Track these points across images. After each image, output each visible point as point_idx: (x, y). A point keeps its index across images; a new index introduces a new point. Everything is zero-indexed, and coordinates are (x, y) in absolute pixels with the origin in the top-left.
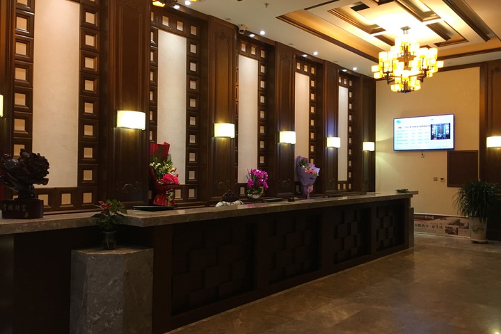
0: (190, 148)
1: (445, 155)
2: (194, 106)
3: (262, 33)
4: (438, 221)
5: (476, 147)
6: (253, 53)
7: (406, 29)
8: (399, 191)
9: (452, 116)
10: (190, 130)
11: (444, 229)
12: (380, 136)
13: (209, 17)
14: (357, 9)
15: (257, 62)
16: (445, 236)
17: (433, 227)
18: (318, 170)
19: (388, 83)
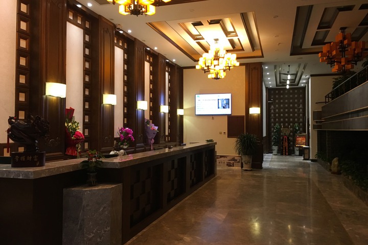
0: (86, 113)
1: (226, 118)
2: (88, 81)
3: (129, 31)
4: (222, 159)
5: (244, 114)
6: (121, 44)
7: (216, 40)
8: (208, 141)
9: (230, 94)
10: (86, 99)
11: (226, 163)
12: (186, 105)
13: (100, 16)
14: (195, 24)
15: (122, 50)
16: (226, 168)
17: (219, 163)
18: (156, 128)
19: (205, 72)
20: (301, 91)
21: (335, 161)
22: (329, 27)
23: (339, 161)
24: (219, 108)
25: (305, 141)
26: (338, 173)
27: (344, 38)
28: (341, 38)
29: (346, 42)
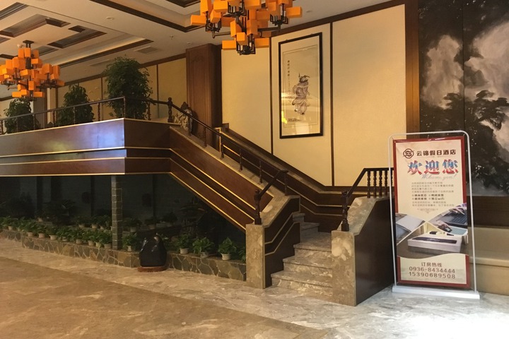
22: (12, 36)
27: (33, 56)
28: (28, 55)
29: (35, 61)
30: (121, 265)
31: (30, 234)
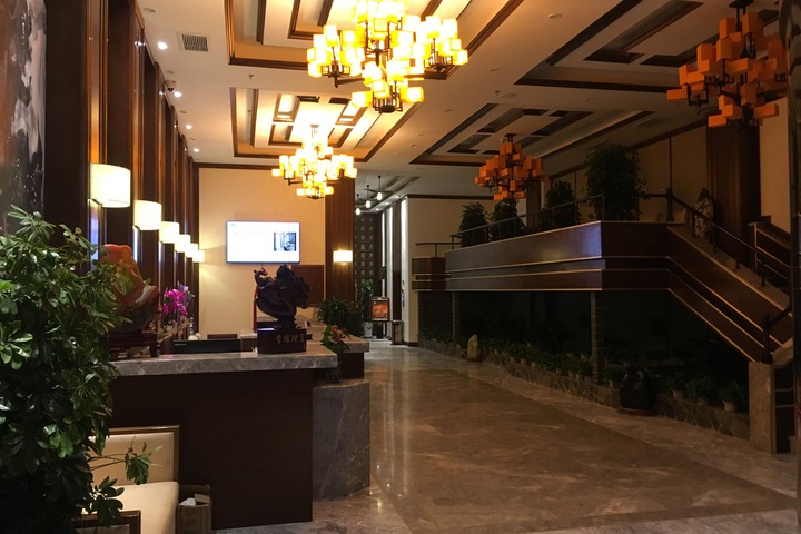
5: (322, 262)
9: (298, 224)
12: (206, 242)
14: (303, 99)
19: (290, 184)
20: (371, 220)
21: (473, 341)
22: (493, 132)
23: (479, 339)
24: (275, 249)
25: (386, 311)
26: (479, 359)
27: (514, 152)
28: (509, 151)
29: (516, 157)
30: (601, 403)
31: (512, 359)
